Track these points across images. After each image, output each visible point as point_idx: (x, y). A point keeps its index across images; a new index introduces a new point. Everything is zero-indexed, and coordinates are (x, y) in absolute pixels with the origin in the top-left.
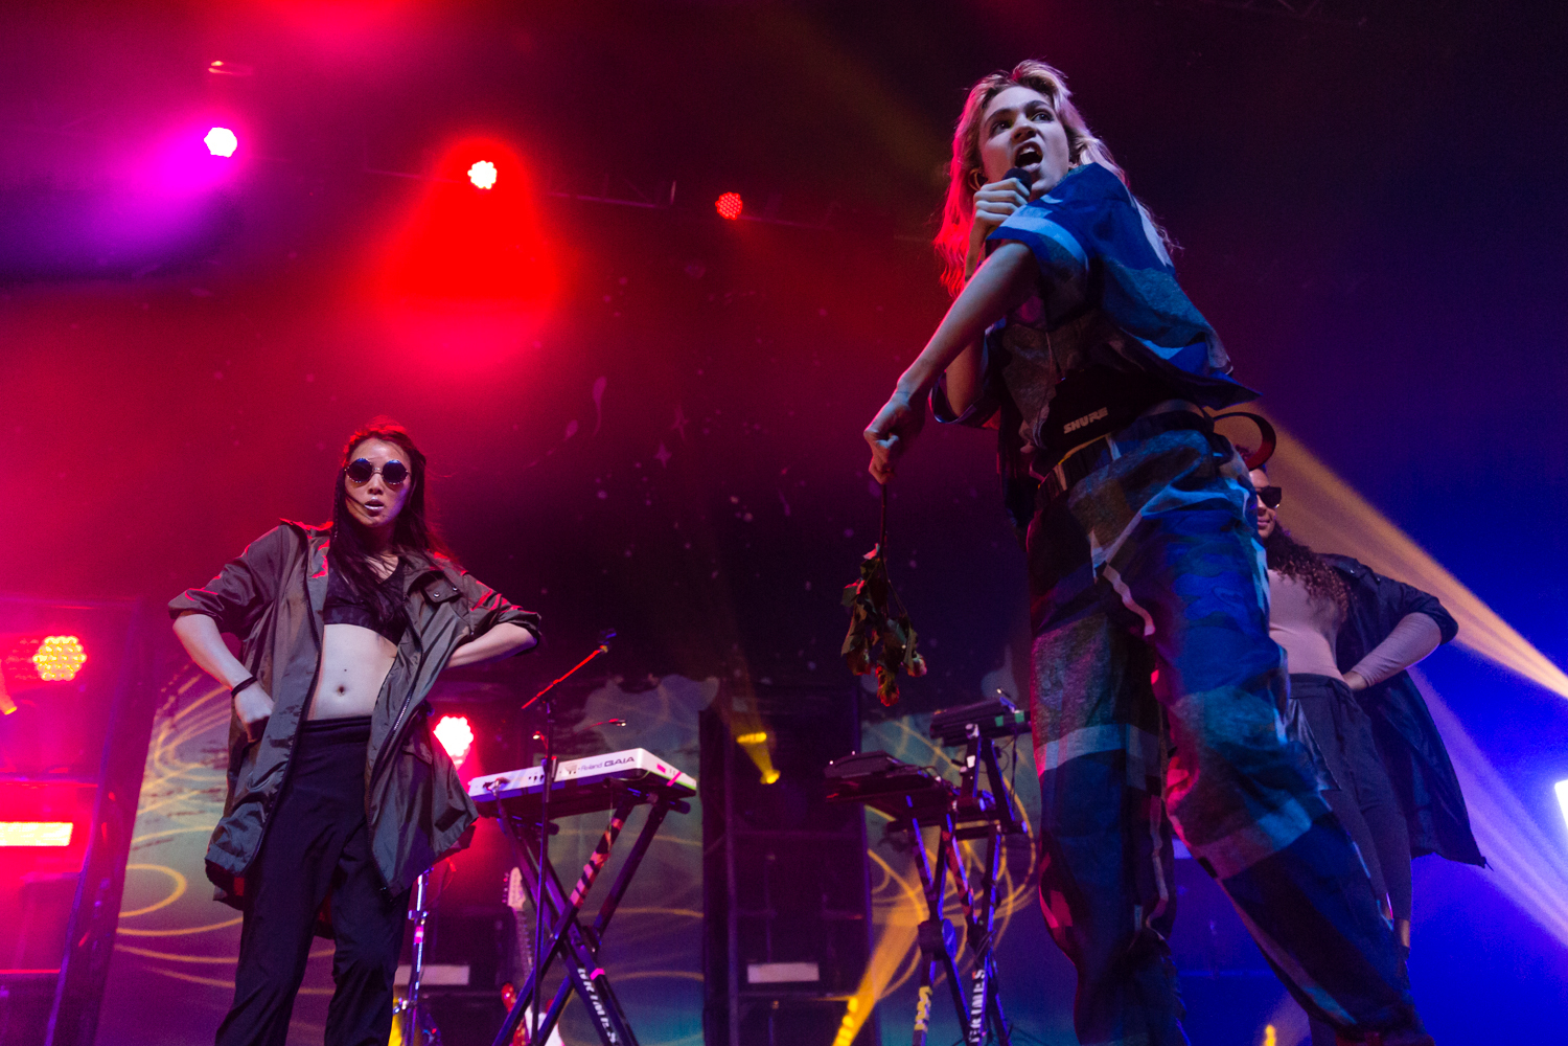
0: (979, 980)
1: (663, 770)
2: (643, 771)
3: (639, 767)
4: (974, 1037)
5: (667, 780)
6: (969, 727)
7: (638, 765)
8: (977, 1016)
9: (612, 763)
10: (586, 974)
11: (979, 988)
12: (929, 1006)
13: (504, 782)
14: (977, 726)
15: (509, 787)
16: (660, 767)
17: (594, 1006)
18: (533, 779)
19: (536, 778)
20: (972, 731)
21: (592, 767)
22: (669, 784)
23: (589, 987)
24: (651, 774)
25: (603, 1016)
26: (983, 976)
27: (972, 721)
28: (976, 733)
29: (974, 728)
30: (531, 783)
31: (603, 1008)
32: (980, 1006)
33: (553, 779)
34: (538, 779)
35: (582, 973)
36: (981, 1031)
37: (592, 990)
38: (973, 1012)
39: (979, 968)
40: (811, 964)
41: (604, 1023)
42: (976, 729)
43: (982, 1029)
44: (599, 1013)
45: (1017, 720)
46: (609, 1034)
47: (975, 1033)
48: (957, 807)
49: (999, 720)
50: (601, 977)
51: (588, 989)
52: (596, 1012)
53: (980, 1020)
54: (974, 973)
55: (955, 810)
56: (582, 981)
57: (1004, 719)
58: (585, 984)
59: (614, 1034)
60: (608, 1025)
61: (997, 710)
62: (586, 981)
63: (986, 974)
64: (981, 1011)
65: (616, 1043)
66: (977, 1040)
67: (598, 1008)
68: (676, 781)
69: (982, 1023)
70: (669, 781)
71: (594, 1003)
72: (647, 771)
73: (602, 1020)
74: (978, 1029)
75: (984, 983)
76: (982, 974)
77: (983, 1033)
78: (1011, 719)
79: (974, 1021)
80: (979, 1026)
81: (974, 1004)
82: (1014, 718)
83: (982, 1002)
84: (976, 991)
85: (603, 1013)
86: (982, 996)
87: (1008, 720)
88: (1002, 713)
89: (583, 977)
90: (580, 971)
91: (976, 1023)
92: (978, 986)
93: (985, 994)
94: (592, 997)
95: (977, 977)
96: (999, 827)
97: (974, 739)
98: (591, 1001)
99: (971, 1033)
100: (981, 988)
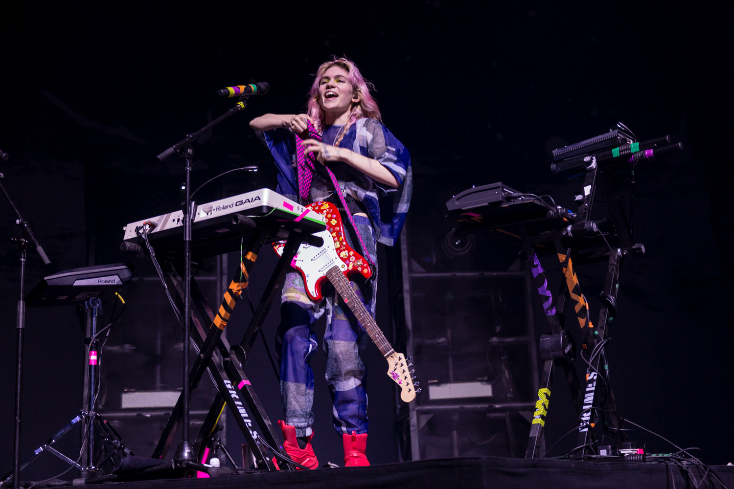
0: (591, 381)
1: (291, 208)
2: (269, 208)
3: (265, 204)
4: (583, 428)
5: (295, 217)
6: (587, 159)
7: (265, 202)
8: (587, 411)
9: (242, 203)
10: (232, 385)
11: (591, 388)
12: (547, 404)
13: (153, 226)
14: (594, 158)
15: (158, 229)
16: (286, 205)
17: (238, 410)
18: (176, 221)
19: (179, 220)
20: (590, 163)
21: (225, 207)
22: (297, 220)
23: (234, 394)
24: (277, 211)
25: (246, 418)
26: (595, 378)
27: (590, 154)
28: (594, 165)
29: (592, 159)
30: (175, 225)
31: (247, 412)
32: (592, 402)
33: (193, 220)
34: (181, 221)
35: (227, 384)
36: (590, 423)
37: (237, 397)
38: (585, 407)
39: (592, 371)
40: (485, 383)
41: (247, 423)
42: (594, 161)
43: (591, 421)
44: (243, 415)
45: (633, 151)
46: (251, 432)
47: (585, 424)
48: (572, 231)
49: (616, 152)
50: (247, 387)
51: (233, 396)
52: (240, 414)
53: (589, 414)
54: (587, 375)
55: (570, 234)
56: (227, 390)
57: (620, 151)
58: (230, 392)
59: (255, 433)
60: (250, 425)
61: (614, 143)
62: (232, 390)
63: (598, 375)
64: (591, 406)
65: (258, 439)
66: (586, 430)
67: (243, 412)
68: (304, 217)
69: (591, 416)
70: (297, 216)
71: (238, 407)
72: (273, 208)
73: (246, 421)
74: (587, 421)
75: (595, 383)
76: (595, 375)
77: (593, 425)
78: (627, 150)
79: (585, 415)
80: (588, 418)
81: (585, 400)
82: (629, 149)
83: (592, 398)
84: (588, 389)
85: (246, 415)
86: (593, 394)
87: (624, 150)
88: (619, 145)
89: (229, 386)
90: (226, 382)
91: (586, 417)
92: (590, 385)
93: (595, 392)
94: (236, 403)
95: (590, 378)
96: (619, 250)
97: (592, 170)
98: (236, 406)
99: (581, 424)
100: (593, 386)
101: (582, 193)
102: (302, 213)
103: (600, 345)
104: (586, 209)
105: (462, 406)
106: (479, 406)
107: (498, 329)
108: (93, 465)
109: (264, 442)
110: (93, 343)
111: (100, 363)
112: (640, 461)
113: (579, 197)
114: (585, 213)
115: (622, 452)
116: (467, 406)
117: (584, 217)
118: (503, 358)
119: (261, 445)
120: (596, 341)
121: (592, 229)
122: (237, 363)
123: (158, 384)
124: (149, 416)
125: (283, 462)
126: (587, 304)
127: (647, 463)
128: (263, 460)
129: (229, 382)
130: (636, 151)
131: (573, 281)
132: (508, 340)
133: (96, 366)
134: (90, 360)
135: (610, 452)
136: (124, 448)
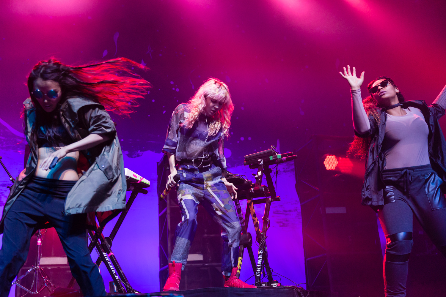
0: (260, 254)
1: (136, 177)
4: (257, 274)
6: (259, 160)
8: (259, 267)
11: (260, 257)
12: (241, 264)
14: (262, 160)
16: (134, 175)
20: (260, 162)
22: (138, 182)
23: (107, 259)
24: (130, 178)
26: (262, 253)
27: (260, 158)
28: (262, 163)
29: (261, 160)
31: (113, 267)
32: (261, 263)
35: (104, 254)
36: (260, 272)
37: (109, 260)
38: (258, 266)
39: (260, 250)
40: (200, 254)
41: (114, 272)
42: (262, 161)
43: (261, 271)
44: (112, 268)
45: (278, 158)
46: (115, 276)
47: (258, 273)
48: (254, 190)
49: (271, 158)
50: (112, 256)
51: (107, 260)
52: (110, 268)
53: (260, 268)
54: (259, 252)
55: (253, 192)
56: (104, 257)
57: (273, 158)
58: (106, 258)
59: (117, 276)
60: (115, 273)
61: (270, 154)
62: (106, 257)
63: (263, 252)
64: (260, 265)
65: (118, 279)
66: (259, 275)
67: (111, 267)
68: (141, 181)
69: (261, 269)
70: (138, 181)
71: (109, 265)
72: (129, 177)
73: (113, 271)
74: (259, 271)
75: (262, 255)
76: (262, 252)
77: (261, 273)
78: (276, 157)
79: (258, 269)
80: (260, 270)
81: (258, 263)
82: (277, 157)
83: (261, 261)
84: (259, 258)
85: (113, 268)
86: (261, 260)
87: (275, 157)
88: (272, 155)
89: (105, 255)
90: (104, 253)
91: (259, 270)
92: (260, 256)
93: (262, 259)
94: (109, 263)
95: (260, 253)
96: (270, 199)
97: (261, 165)
98: (108, 264)
99: (257, 273)
100: (261, 257)
101: (258, 174)
102: (140, 179)
103: (264, 239)
104: (259, 181)
105: (191, 264)
106: (199, 265)
107: (206, 231)
108: (38, 291)
109: (121, 281)
110: (40, 235)
111: (42, 244)
112: (283, 289)
113: (256, 176)
114: (259, 183)
115: (272, 285)
116: (193, 265)
117: (259, 185)
118: (207, 244)
119: (120, 282)
120: (262, 237)
121: (262, 189)
122: (108, 245)
123: (53, 254)
124: (50, 268)
125: (129, 289)
126: (258, 221)
127: (285, 290)
128: (121, 289)
129: (105, 253)
130: (279, 158)
131: (253, 211)
132: (211, 236)
133: (40, 245)
134: (38, 243)
135: (267, 285)
136: (51, 283)
